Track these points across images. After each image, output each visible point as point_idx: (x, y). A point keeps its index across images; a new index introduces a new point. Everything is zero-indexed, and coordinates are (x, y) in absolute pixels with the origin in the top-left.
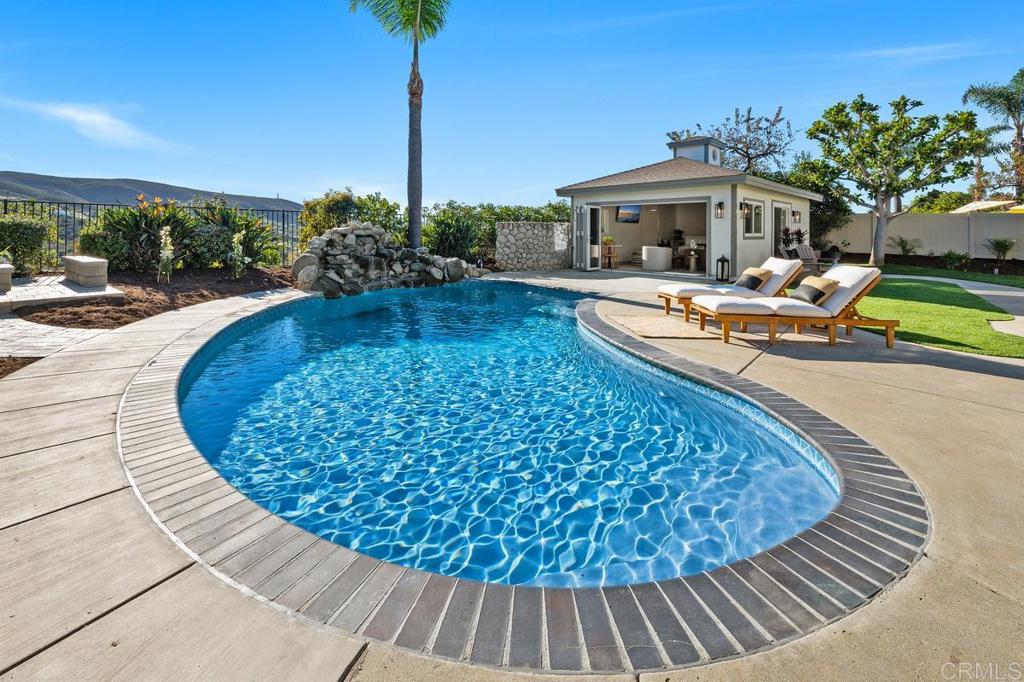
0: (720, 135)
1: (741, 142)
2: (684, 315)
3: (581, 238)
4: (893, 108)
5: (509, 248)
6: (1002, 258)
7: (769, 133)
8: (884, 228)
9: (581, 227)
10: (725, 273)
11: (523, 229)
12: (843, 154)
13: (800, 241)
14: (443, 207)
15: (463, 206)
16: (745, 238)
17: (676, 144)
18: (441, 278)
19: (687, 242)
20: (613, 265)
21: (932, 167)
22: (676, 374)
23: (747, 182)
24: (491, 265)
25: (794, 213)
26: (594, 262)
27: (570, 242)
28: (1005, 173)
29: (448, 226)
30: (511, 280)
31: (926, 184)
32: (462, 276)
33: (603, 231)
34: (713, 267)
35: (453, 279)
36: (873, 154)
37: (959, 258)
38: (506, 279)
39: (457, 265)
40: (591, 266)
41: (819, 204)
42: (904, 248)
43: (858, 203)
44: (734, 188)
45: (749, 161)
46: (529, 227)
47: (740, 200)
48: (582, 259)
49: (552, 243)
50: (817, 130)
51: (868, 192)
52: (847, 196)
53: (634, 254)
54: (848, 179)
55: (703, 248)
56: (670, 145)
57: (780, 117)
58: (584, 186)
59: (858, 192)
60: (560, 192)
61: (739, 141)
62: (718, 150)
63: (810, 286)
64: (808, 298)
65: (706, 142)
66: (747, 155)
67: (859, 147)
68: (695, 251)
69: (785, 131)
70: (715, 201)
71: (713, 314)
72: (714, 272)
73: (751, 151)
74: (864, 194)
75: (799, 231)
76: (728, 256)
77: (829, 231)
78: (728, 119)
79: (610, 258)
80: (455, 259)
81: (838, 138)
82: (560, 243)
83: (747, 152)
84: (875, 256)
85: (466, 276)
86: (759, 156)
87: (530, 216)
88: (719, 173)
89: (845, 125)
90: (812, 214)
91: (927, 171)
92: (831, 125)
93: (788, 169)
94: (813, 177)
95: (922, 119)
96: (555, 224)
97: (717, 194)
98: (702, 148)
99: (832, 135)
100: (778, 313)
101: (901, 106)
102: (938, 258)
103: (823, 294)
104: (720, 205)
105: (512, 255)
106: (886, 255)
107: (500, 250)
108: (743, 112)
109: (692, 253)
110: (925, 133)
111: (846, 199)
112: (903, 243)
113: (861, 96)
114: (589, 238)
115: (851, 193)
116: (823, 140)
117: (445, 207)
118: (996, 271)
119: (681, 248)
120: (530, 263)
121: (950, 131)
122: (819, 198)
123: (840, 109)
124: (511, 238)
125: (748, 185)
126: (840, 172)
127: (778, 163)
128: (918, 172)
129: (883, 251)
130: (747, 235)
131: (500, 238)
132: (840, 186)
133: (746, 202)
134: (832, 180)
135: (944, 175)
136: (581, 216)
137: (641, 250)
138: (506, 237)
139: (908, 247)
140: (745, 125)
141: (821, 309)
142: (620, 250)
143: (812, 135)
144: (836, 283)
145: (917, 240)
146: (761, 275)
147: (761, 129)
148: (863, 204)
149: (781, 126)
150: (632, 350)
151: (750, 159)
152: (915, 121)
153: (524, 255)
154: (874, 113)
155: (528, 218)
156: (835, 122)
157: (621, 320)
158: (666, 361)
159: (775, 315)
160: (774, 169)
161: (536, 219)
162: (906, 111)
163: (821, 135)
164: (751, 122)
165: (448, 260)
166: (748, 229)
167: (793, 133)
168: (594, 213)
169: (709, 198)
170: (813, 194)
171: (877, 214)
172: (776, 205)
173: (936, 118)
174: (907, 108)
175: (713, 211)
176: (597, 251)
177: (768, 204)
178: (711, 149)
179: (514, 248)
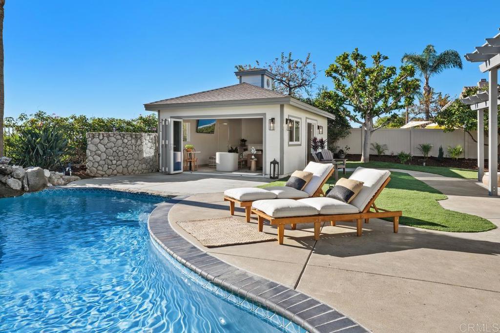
0: (271, 69)
1: (285, 76)
2: (245, 214)
3: (166, 146)
4: (373, 59)
5: (99, 156)
6: (426, 156)
7: (302, 71)
8: (369, 137)
9: (166, 137)
10: (276, 172)
11: (113, 139)
12: (346, 88)
13: (322, 147)
14: (30, 118)
15: (54, 117)
16: (289, 145)
17: (241, 73)
18: (19, 188)
19: (249, 148)
20: (193, 168)
21: (395, 99)
22: (236, 294)
23: (291, 103)
24: (81, 171)
25: (319, 127)
26: (177, 166)
27: (157, 150)
28: (422, 105)
29: (37, 136)
30: (97, 186)
31: (391, 109)
32: (45, 185)
33: (185, 139)
34: (268, 168)
35: (33, 189)
36: (364, 88)
37: (407, 156)
38: (91, 186)
39: (39, 174)
40: (174, 170)
41: (333, 120)
42: (379, 151)
43: (355, 121)
44: (282, 107)
45: (290, 90)
46: (119, 137)
47: (286, 117)
48: (166, 164)
49: (141, 151)
50: (332, 70)
51: (360, 113)
52: (349, 116)
53: (210, 158)
54: (349, 105)
55: (260, 153)
56: (237, 74)
57: (309, 61)
58: (168, 102)
59: (355, 114)
60: (148, 107)
61: (283, 76)
62: (270, 80)
63: (343, 187)
64: (342, 198)
65: (262, 73)
66: (289, 86)
67: (357, 83)
68: (255, 155)
69: (312, 71)
70: (269, 117)
71: (270, 219)
72: (268, 172)
73: (291, 83)
74: (359, 115)
75: (322, 140)
76: (278, 160)
77: (338, 139)
78: (277, 59)
79: (190, 162)
80: (36, 169)
81: (345, 77)
82: (148, 150)
83: (288, 84)
84: (364, 156)
85: (49, 185)
86: (295, 87)
87: (123, 127)
88: (273, 95)
89: (348, 68)
90: (329, 128)
91: (391, 101)
92: (340, 68)
93: (314, 97)
94: (329, 103)
95: (388, 68)
96: (143, 134)
97: (271, 112)
98: (259, 77)
99: (341, 74)
100: (322, 213)
101: (377, 58)
102: (395, 156)
103: (353, 193)
104: (273, 120)
105: (102, 162)
106: (370, 155)
107: (91, 158)
108: (286, 55)
109: (253, 157)
110: (389, 77)
111: (348, 118)
112: (378, 147)
113: (357, 49)
114: (172, 146)
115: (351, 114)
116: (335, 78)
117: (33, 117)
118: (424, 164)
119: (245, 153)
120: (120, 169)
121: (402, 76)
122: (333, 117)
123: (346, 57)
124: (101, 147)
125: (291, 105)
126: (345, 100)
127: (307, 92)
128: (386, 102)
129: (369, 152)
130: (291, 143)
131: (91, 147)
132: (345, 109)
133: (290, 118)
134: (340, 105)
135: (400, 104)
136: (166, 127)
137: (215, 155)
138: (96, 145)
139: (381, 150)
140: (288, 64)
141: (351, 206)
142: (198, 155)
143: (329, 74)
144: (361, 184)
145: (385, 145)
146: (305, 177)
147: (297, 68)
148: (358, 121)
149: (310, 67)
150: (194, 267)
151: (290, 89)
152: (384, 68)
153: (114, 162)
154: (363, 62)
155: (120, 129)
156: (342, 65)
157: (189, 227)
158: (226, 280)
159: (319, 215)
160: (305, 96)
161: (127, 130)
162: (380, 62)
163: (334, 74)
164: (291, 62)
165: (30, 170)
166: (291, 139)
167: (317, 72)
168: (177, 125)
169: (265, 114)
170: (330, 114)
171: (366, 129)
172: (309, 121)
173: (394, 68)
174: (381, 60)
175: (267, 124)
176: (180, 157)
177: (304, 120)
178: (266, 78)
179: (104, 156)
